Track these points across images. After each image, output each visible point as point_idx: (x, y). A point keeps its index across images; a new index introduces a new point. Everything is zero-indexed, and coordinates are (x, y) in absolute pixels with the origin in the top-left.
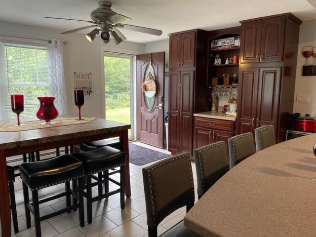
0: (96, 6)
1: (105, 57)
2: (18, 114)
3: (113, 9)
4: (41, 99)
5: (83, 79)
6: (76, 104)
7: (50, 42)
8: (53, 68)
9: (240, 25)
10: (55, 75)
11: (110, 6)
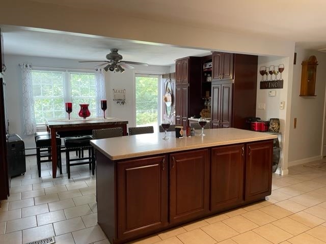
0: (109, 52)
1: (136, 78)
2: (69, 113)
3: (119, 53)
4: (81, 106)
5: (119, 94)
6: (102, 109)
7: (97, 70)
8: (98, 86)
9: (211, 54)
10: (100, 91)
11: (117, 51)
